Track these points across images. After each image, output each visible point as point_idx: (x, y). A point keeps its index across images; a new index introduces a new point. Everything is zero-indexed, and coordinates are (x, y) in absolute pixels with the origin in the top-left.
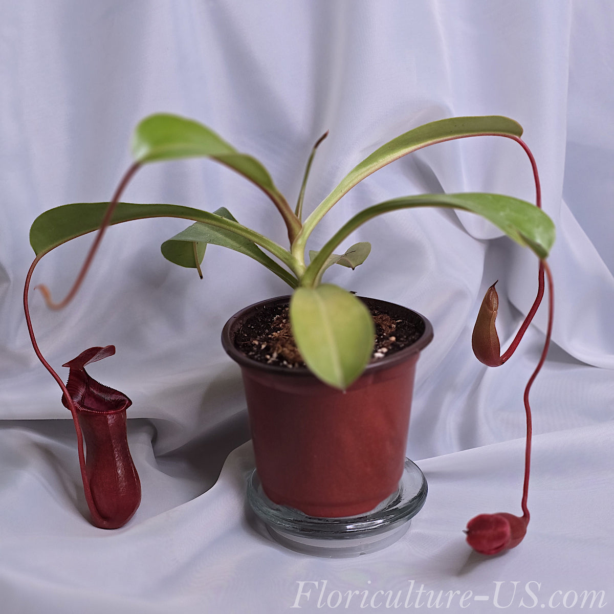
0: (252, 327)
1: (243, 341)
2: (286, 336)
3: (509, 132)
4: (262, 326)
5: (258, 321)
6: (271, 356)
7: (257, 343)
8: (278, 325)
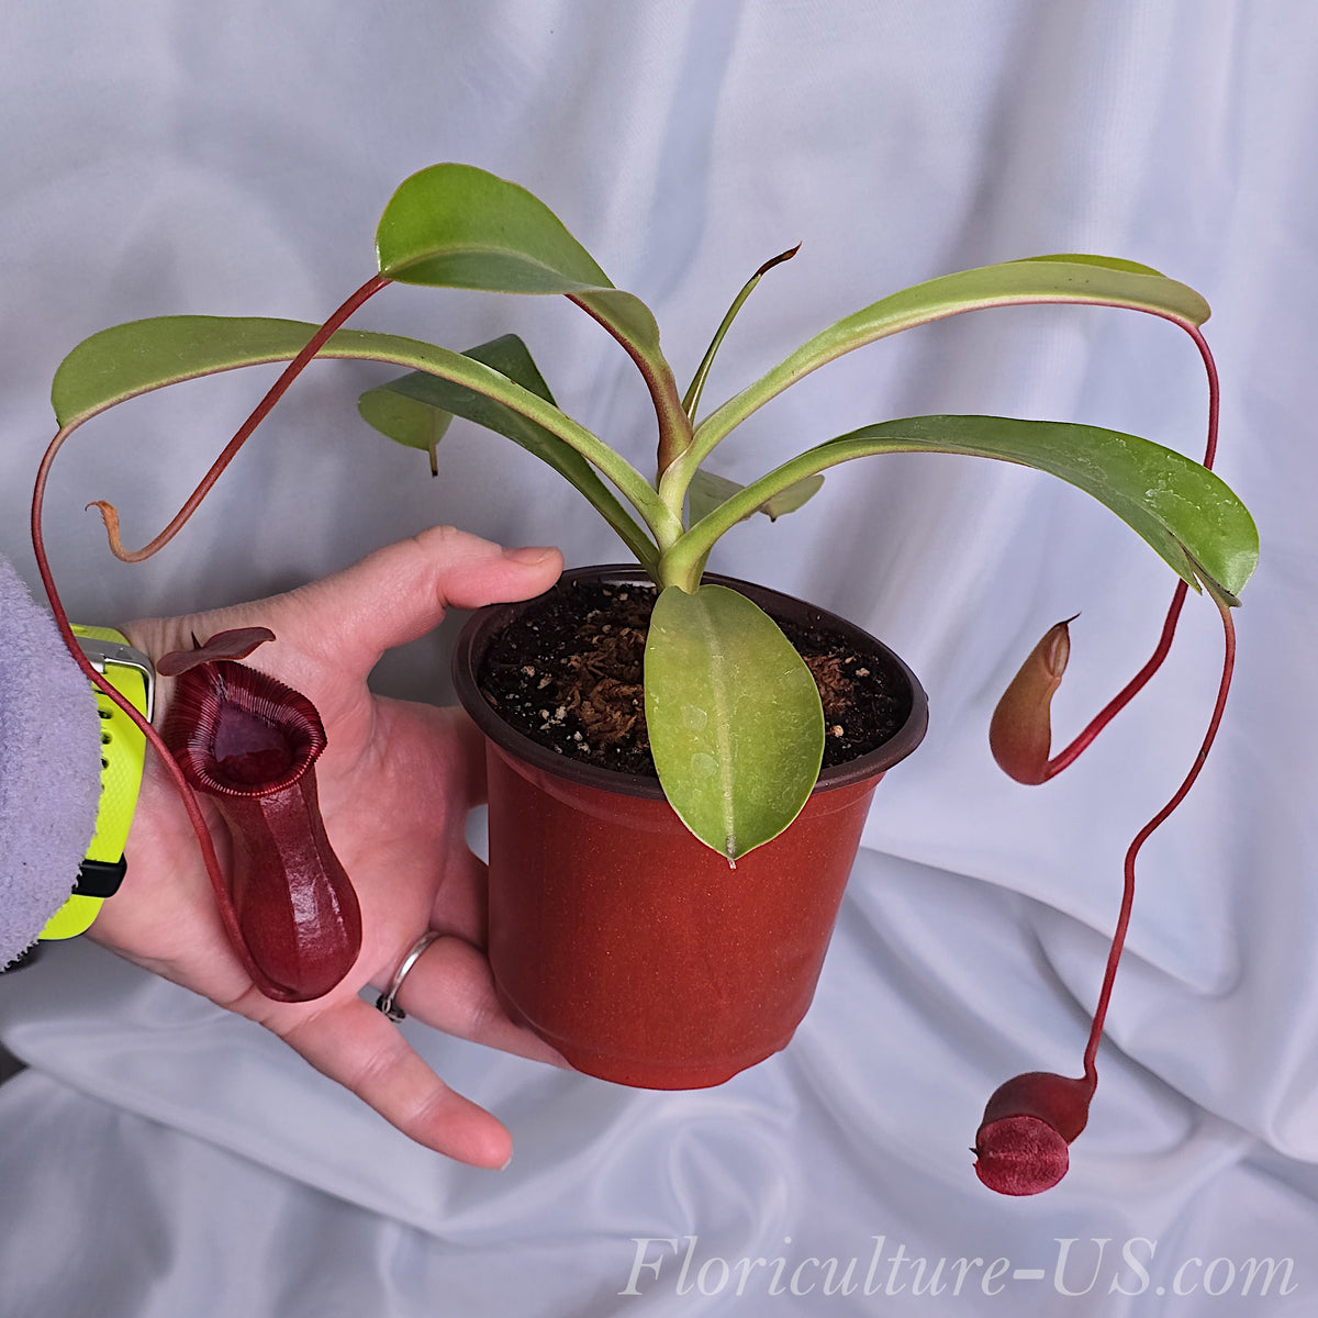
0: (536, 628)
1: (504, 661)
2: (600, 668)
3: (1175, 309)
4: (558, 628)
5: (553, 614)
6: (553, 713)
7: (531, 672)
8: (591, 636)
